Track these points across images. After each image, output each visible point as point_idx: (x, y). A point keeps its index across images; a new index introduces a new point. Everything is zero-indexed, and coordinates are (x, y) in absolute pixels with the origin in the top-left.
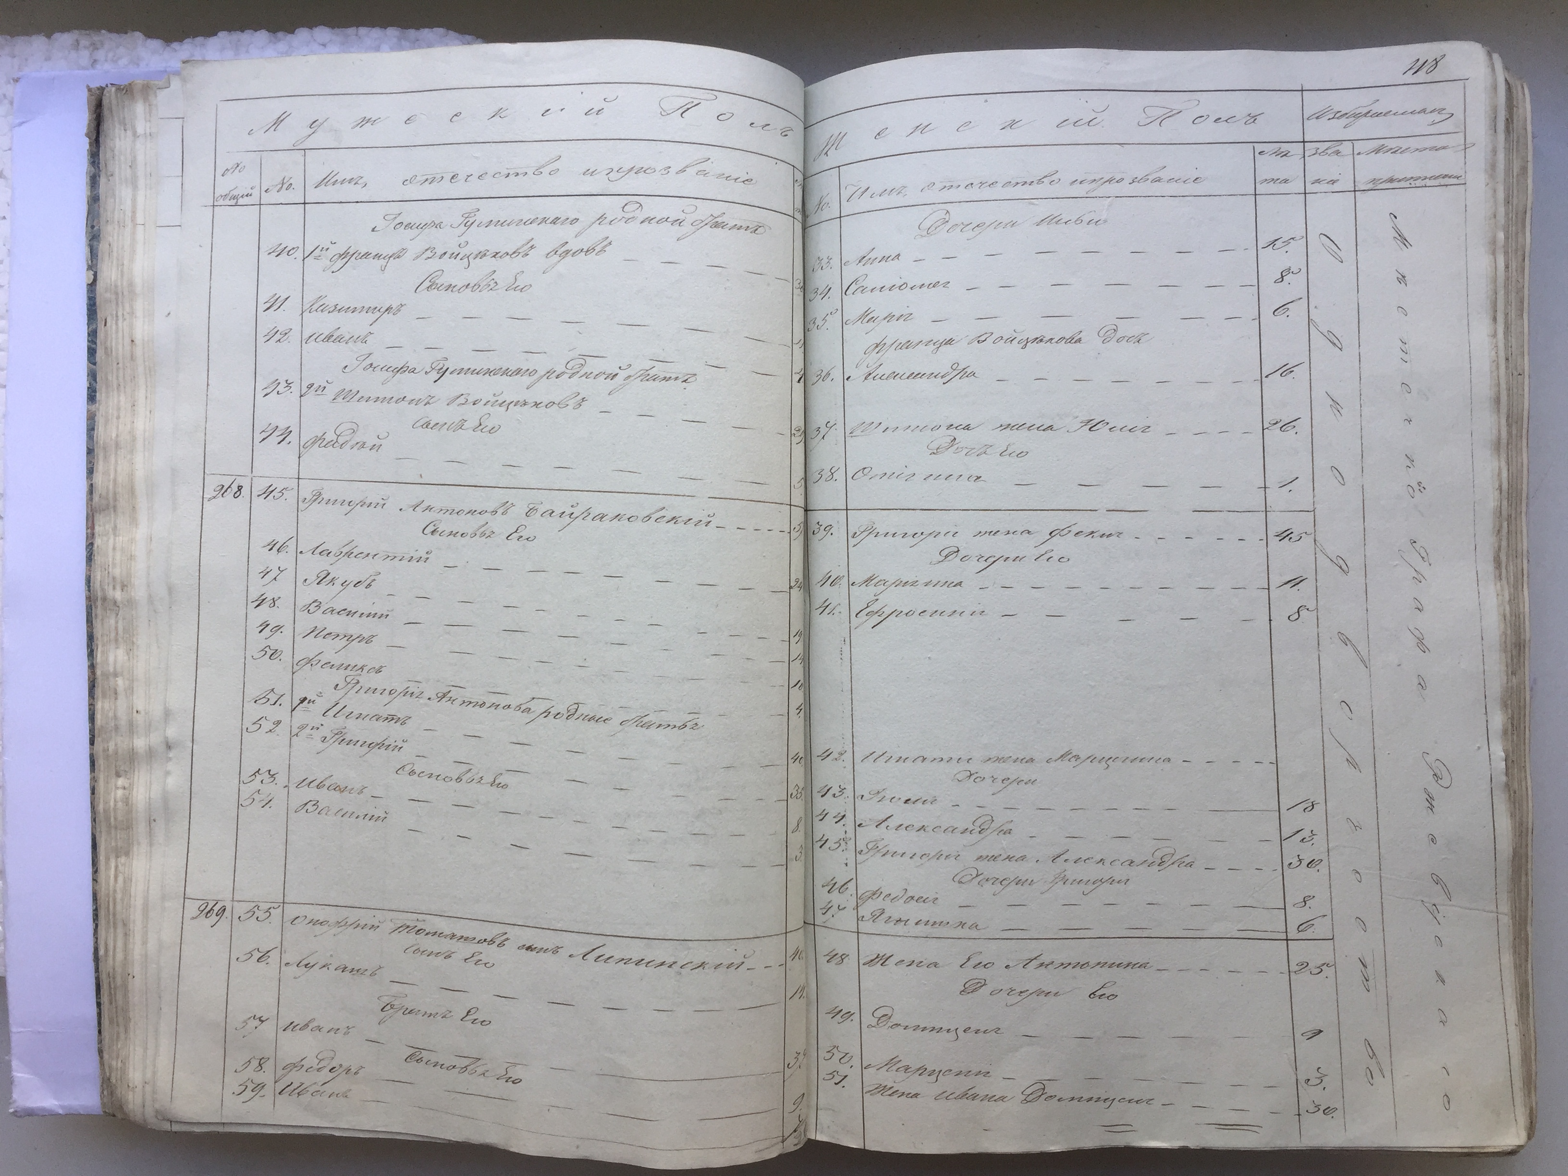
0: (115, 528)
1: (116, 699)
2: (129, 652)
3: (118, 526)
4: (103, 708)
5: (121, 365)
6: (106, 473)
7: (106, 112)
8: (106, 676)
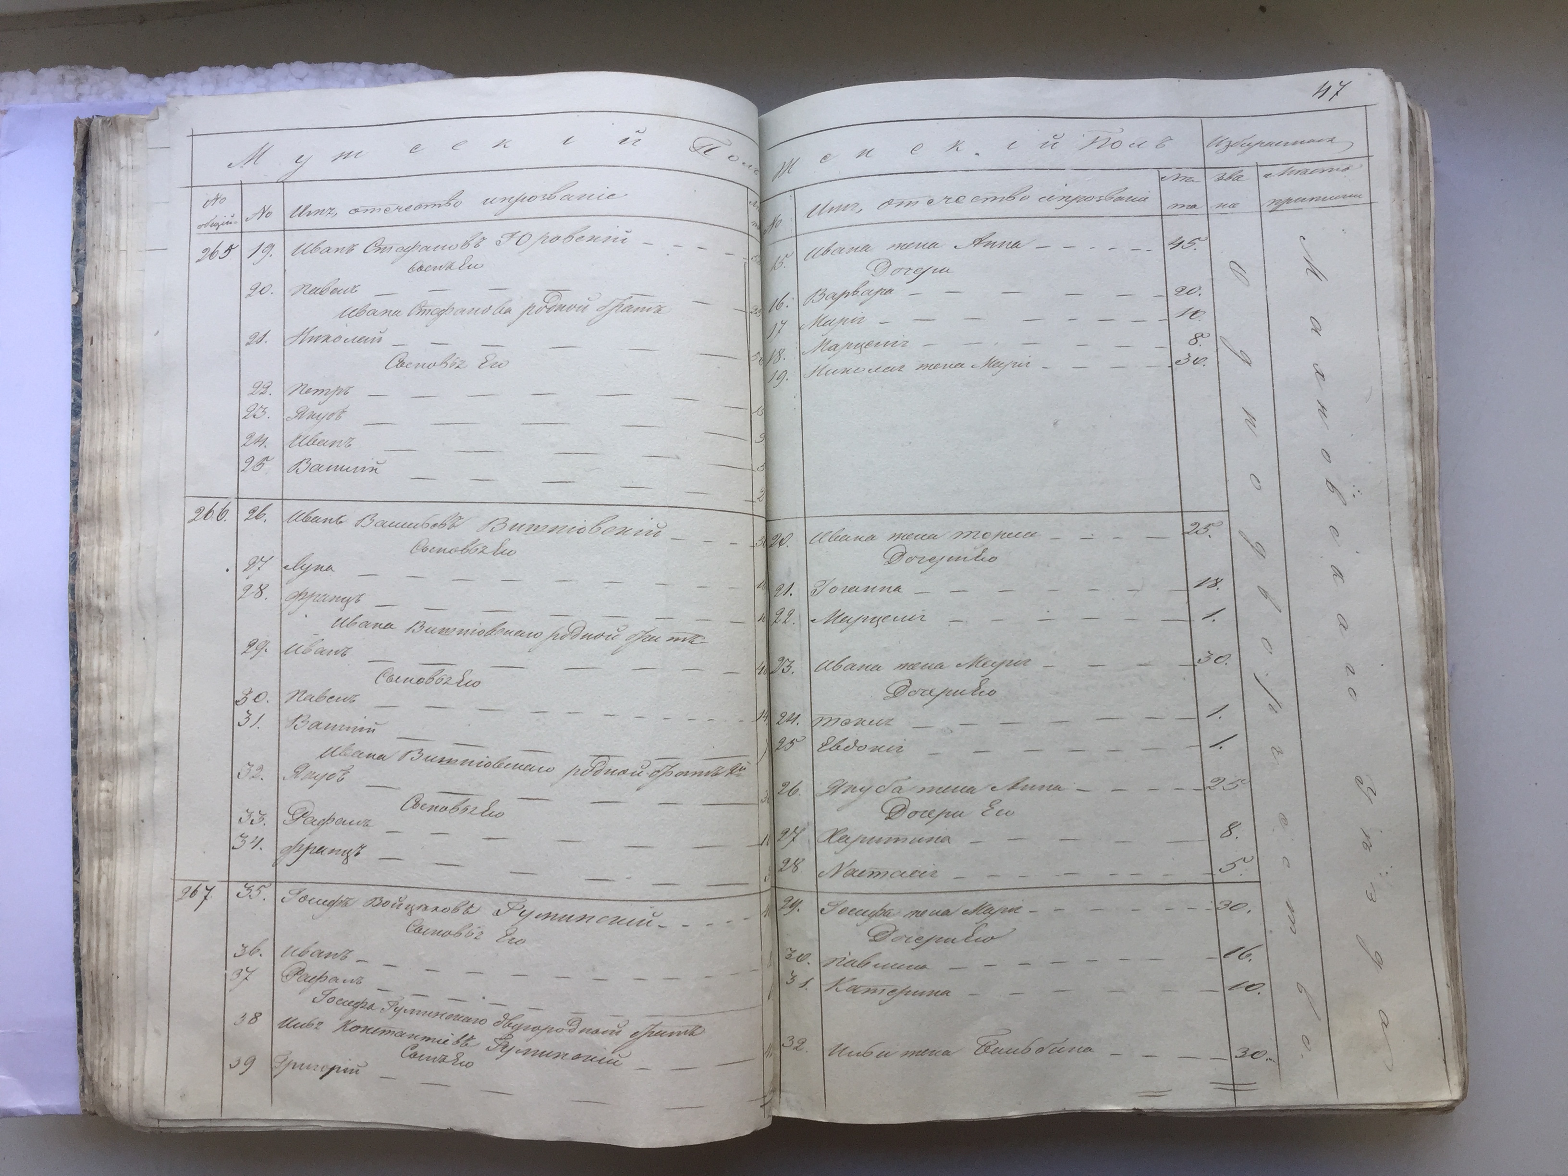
0: (99, 539)
1: (100, 704)
2: (112, 658)
3: (102, 536)
4: (86, 712)
5: (106, 382)
6: (91, 485)
7: (93, 142)
8: (90, 681)
